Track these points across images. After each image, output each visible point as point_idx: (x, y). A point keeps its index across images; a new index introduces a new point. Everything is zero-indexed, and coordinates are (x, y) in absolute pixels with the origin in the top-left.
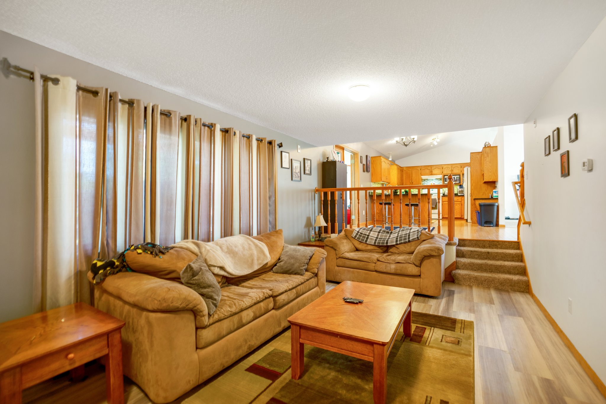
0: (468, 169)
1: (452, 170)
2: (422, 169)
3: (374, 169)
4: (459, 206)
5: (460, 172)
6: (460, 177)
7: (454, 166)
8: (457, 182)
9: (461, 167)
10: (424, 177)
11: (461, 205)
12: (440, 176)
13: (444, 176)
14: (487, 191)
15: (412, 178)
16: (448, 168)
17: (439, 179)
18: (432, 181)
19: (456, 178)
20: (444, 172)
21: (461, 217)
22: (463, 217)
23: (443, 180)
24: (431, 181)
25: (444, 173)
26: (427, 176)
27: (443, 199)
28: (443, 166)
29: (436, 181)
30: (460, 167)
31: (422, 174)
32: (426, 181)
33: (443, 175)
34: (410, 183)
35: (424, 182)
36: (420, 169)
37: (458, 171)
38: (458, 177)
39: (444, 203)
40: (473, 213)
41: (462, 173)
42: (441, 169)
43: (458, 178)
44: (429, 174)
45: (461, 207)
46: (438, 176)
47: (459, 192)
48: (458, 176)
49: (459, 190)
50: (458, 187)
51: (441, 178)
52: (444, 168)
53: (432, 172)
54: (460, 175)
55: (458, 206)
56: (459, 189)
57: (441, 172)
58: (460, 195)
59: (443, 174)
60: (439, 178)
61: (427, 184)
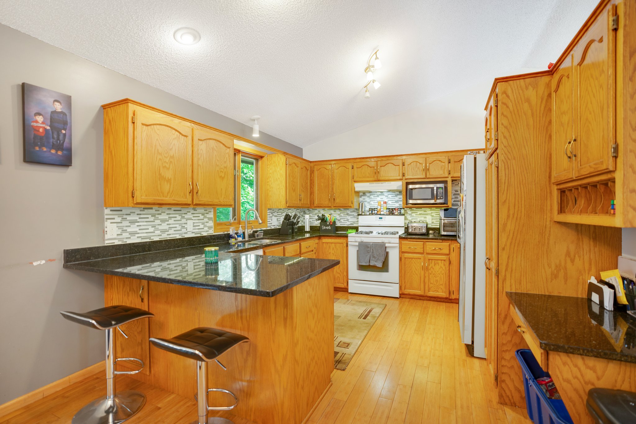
0: (475, 158)
1: (426, 170)
2: (355, 167)
3: (111, 154)
4: (444, 268)
5: (447, 175)
6: (446, 188)
7: (431, 158)
8: (438, 201)
9: (449, 163)
10: (359, 187)
11: (448, 263)
12: (398, 185)
13: (408, 184)
14: (573, 261)
15: (333, 189)
16: (416, 165)
17: (397, 191)
18: (380, 197)
19: (435, 188)
20: (406, 175)
21: (448, 296)
22: (453, 297)
23: (405, 194)
24: (378, 196)
25: (407, 177)
26: (367, 184)
27: (403, 246)
28: (404, 157)
29: (390, 196)
30: (447, 162)
31: (355, 179)
32: (368, 194)
33: (405, 181)
34: (329, 200)
35: (363, 197)
36: (350, 168)
37: (441, 172)
38: (442, 188)
39: (406, 255)
40: (507, 356)
41: (450, 176)
42: (401, 165)
43: (440, 190)
44: (371, 179)
45: (448, 269)
46: (393, 183)
47: (444, 226)
48: (442, 185)
49: (443, 222)
50: (442, 213)
51: (401, 189)
52: (406, 164)
53: (377, 173)
54: (445, 182)
55: (441, 267)
56: (443, 218)
57: (401, 175)
58: (445, 233)
59: (404, 178)
60: (395, 188)
61: (369, 203)
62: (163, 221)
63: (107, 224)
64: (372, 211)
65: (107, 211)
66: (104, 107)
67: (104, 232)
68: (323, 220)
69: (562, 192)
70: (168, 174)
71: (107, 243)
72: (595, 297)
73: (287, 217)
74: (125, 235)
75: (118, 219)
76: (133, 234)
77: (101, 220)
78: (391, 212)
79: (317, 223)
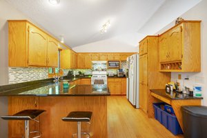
1: (114, 57)
2: (92, 55)
3: (14, 43)
5: (119, 59)
6: (119, 63)
7: (115, 54)
10: (93, 62)
15: (84, 62)
16: (111, 56)
17: (104, 63)
25: (108, 59)
28: (107, 54)
29: (102, 65)
30: (119, 55)
31: (92, 59)
32: (95, 65)
33: (108, 61)
39: (109, 83)
44: (97, 60)
47: (119, 74)
50: (118, 70)
51: (106, 63)
52: (108, 56)
53: (99, 58)
56: (118, 72)
57: (106, 59)
58: (120, 76)
61: (96, 67)
62: (32, 73)
63: (10, 74)
64: (97, 70)
65: (10, 69)
66: (9, 21)
67: (8, 79)
68: (80, 73)
69: (162, 65)
70: (40, 54)
71: (10, 83)
72: (168, 88)
73: (70, 72)
74: (18, 79)
75: (15, 72)
76: (20, 79)
77: (7, 73)
78: (103, 70)
79: (78, 74)
